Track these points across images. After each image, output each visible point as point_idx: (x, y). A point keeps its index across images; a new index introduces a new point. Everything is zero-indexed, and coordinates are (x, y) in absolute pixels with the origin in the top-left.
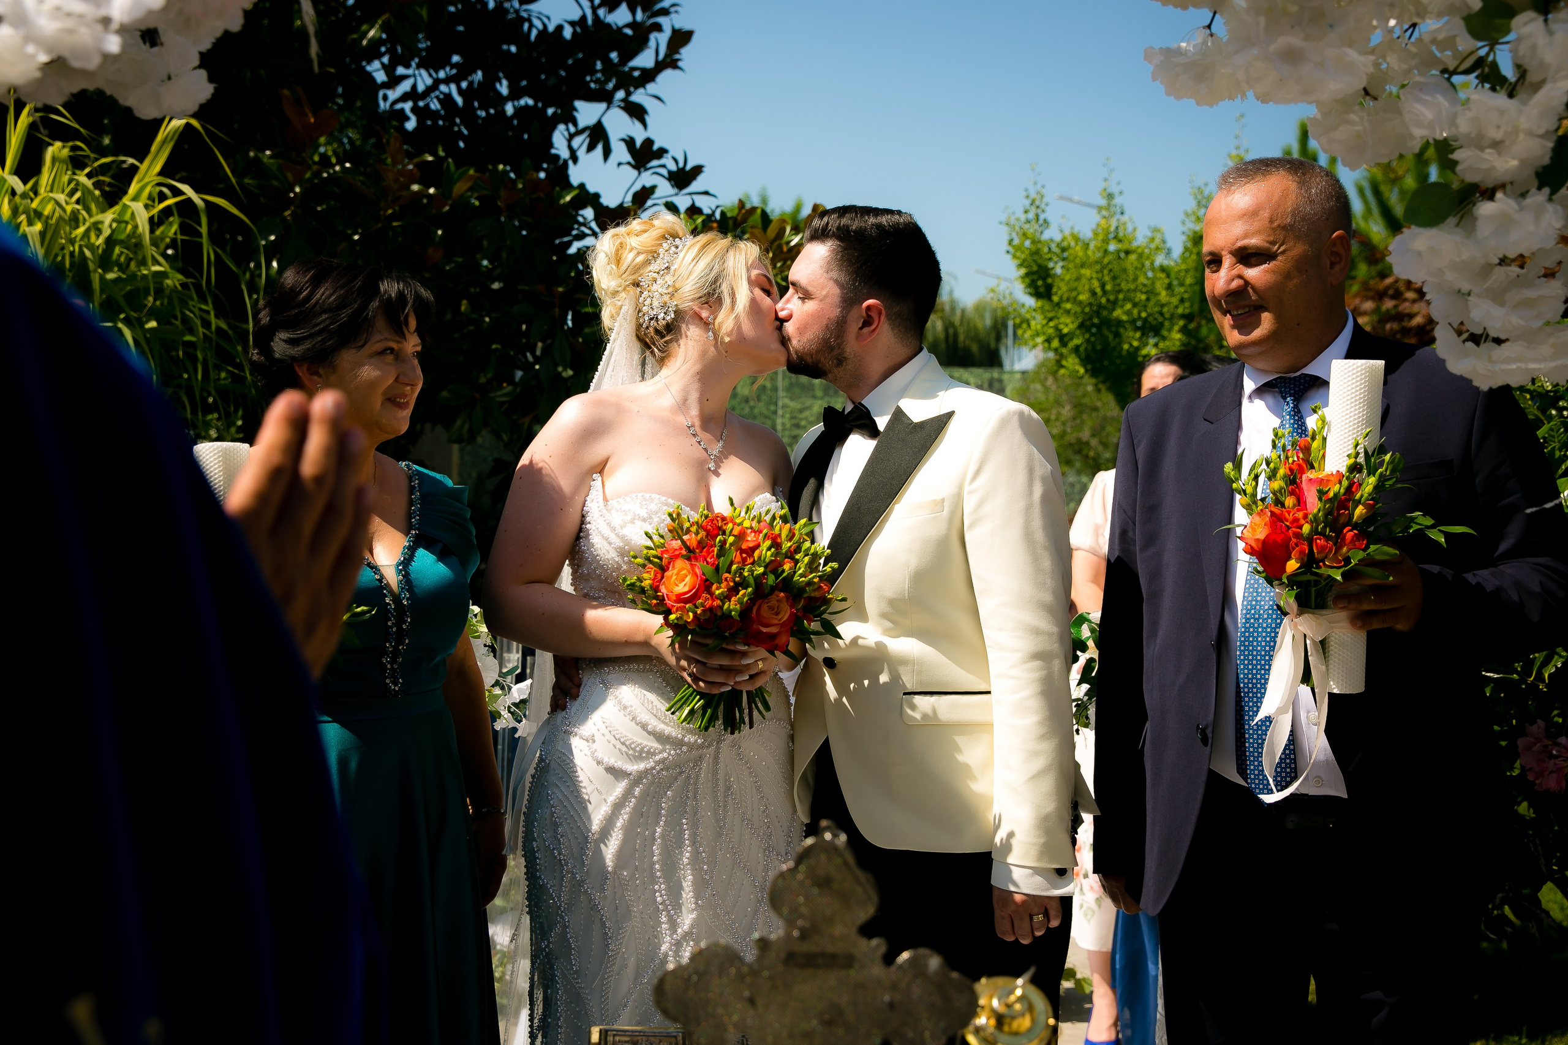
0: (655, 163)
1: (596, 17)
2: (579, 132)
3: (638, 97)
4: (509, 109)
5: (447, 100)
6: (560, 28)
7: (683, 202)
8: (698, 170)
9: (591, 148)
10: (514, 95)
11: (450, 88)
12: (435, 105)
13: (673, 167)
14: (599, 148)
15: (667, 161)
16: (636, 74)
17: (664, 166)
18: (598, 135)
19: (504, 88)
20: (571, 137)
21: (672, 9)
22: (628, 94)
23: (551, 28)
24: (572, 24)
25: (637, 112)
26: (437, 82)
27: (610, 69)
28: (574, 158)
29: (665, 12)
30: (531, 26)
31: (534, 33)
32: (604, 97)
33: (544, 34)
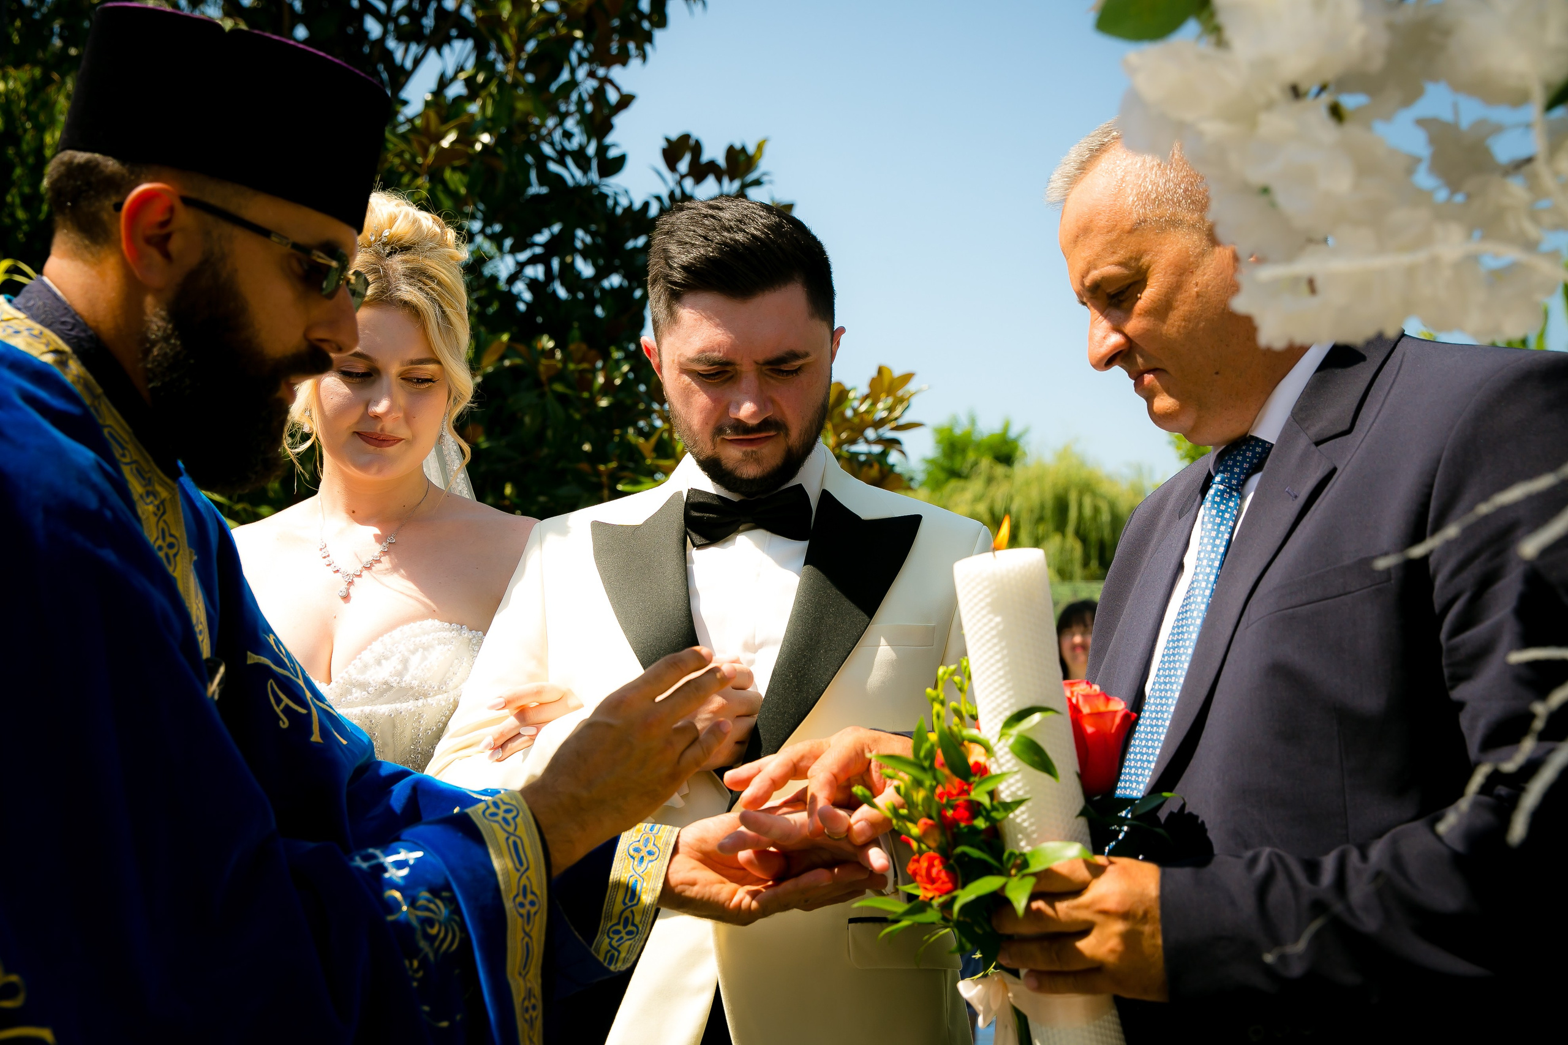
1: (683, 192)
4: (597, 292)
5: (533, 285)
6: (646, 205)
10: (602, 273)
11: (536, 271)
12: (520, 287)
19: (586, 269)
21: (765, 179)
23: (637, 205)
24: (659, 198)
26: (521, 266)
29: (757, 183)
30: (616, 203)
31: (619, 211)
33: (629, 210)
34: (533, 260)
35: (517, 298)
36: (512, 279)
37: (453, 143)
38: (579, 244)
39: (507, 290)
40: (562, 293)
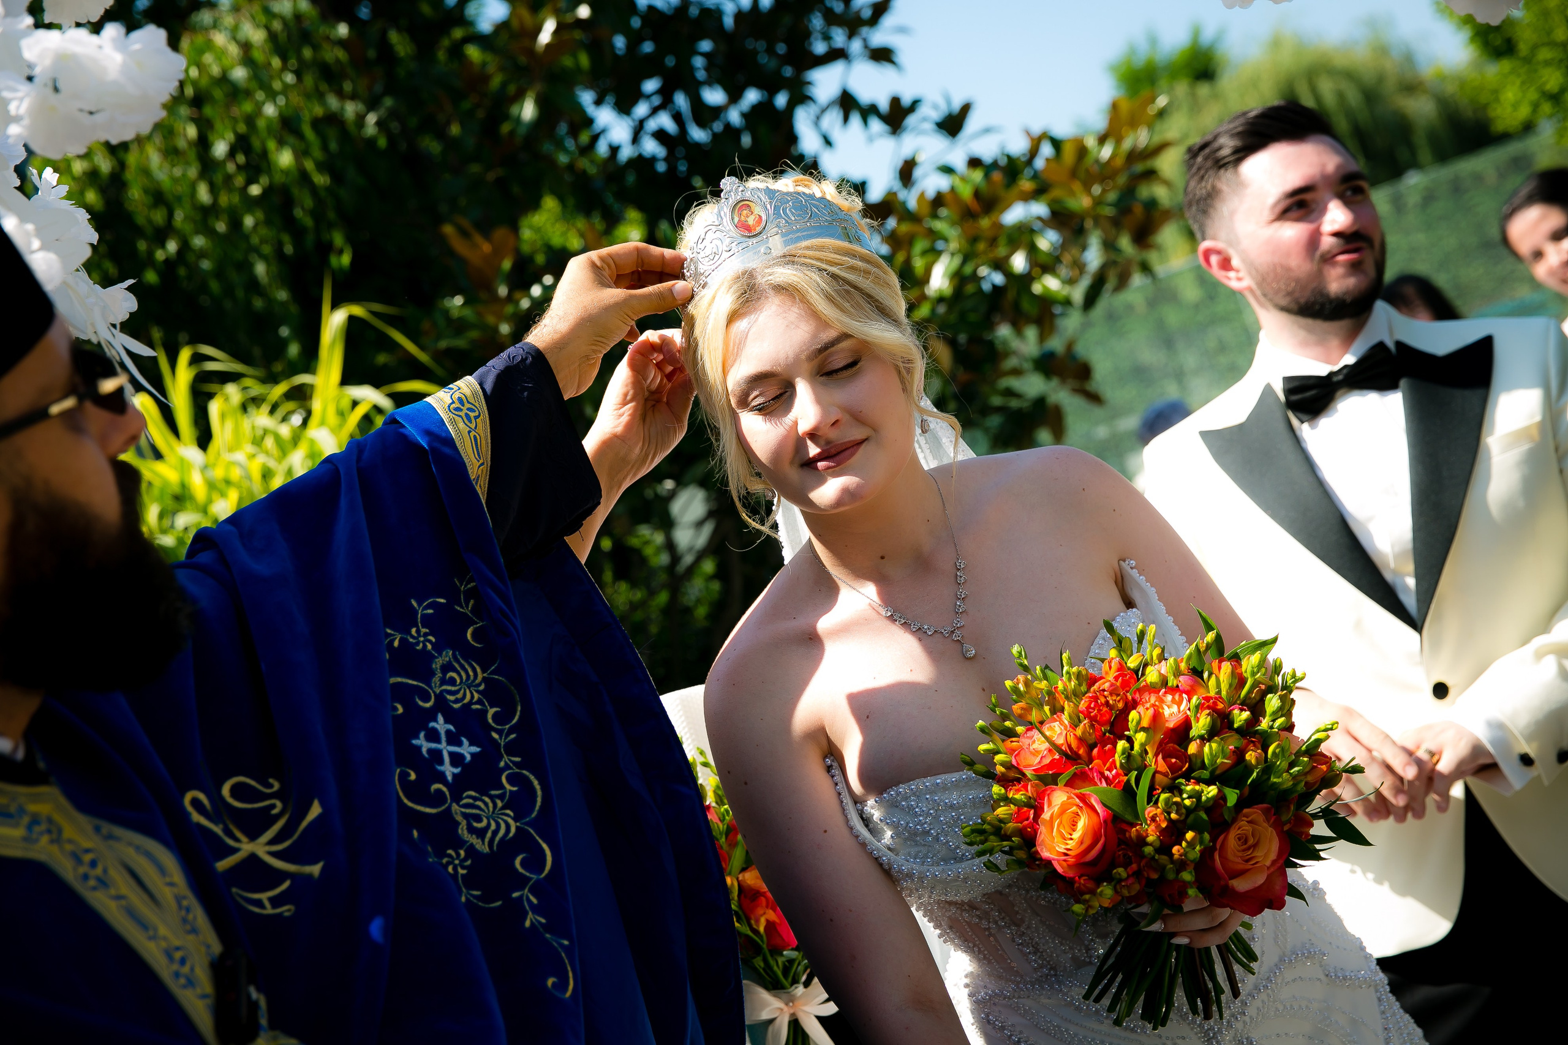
0: (911, 120)
2: (824, 111)
3: (879, 37)
4: (734, 117)
5: (660, 135)
7: (958, 158)
8: (966, 109)
9: (846, 119)
10: (735, 96)
12: (651, 147)
13: (937, 116)
14: (855, 119)
15: (924, 111)
16: (867, 14)
17: (925, 119)
18: (847, 103)
19: (714, 96)
20: (818, 118)
22: (865, 40)
25: (882, 55)
26: (641, 123)
27: (832, 19)
28: (828, 142)
32: (837, 55)
33: (739, 15)
34: (655, 111)
35: (653, 159)
36: (636, 139)
37: (556, 33)
38: (701, 75)
39: (636, 154)
40: (698, 134)
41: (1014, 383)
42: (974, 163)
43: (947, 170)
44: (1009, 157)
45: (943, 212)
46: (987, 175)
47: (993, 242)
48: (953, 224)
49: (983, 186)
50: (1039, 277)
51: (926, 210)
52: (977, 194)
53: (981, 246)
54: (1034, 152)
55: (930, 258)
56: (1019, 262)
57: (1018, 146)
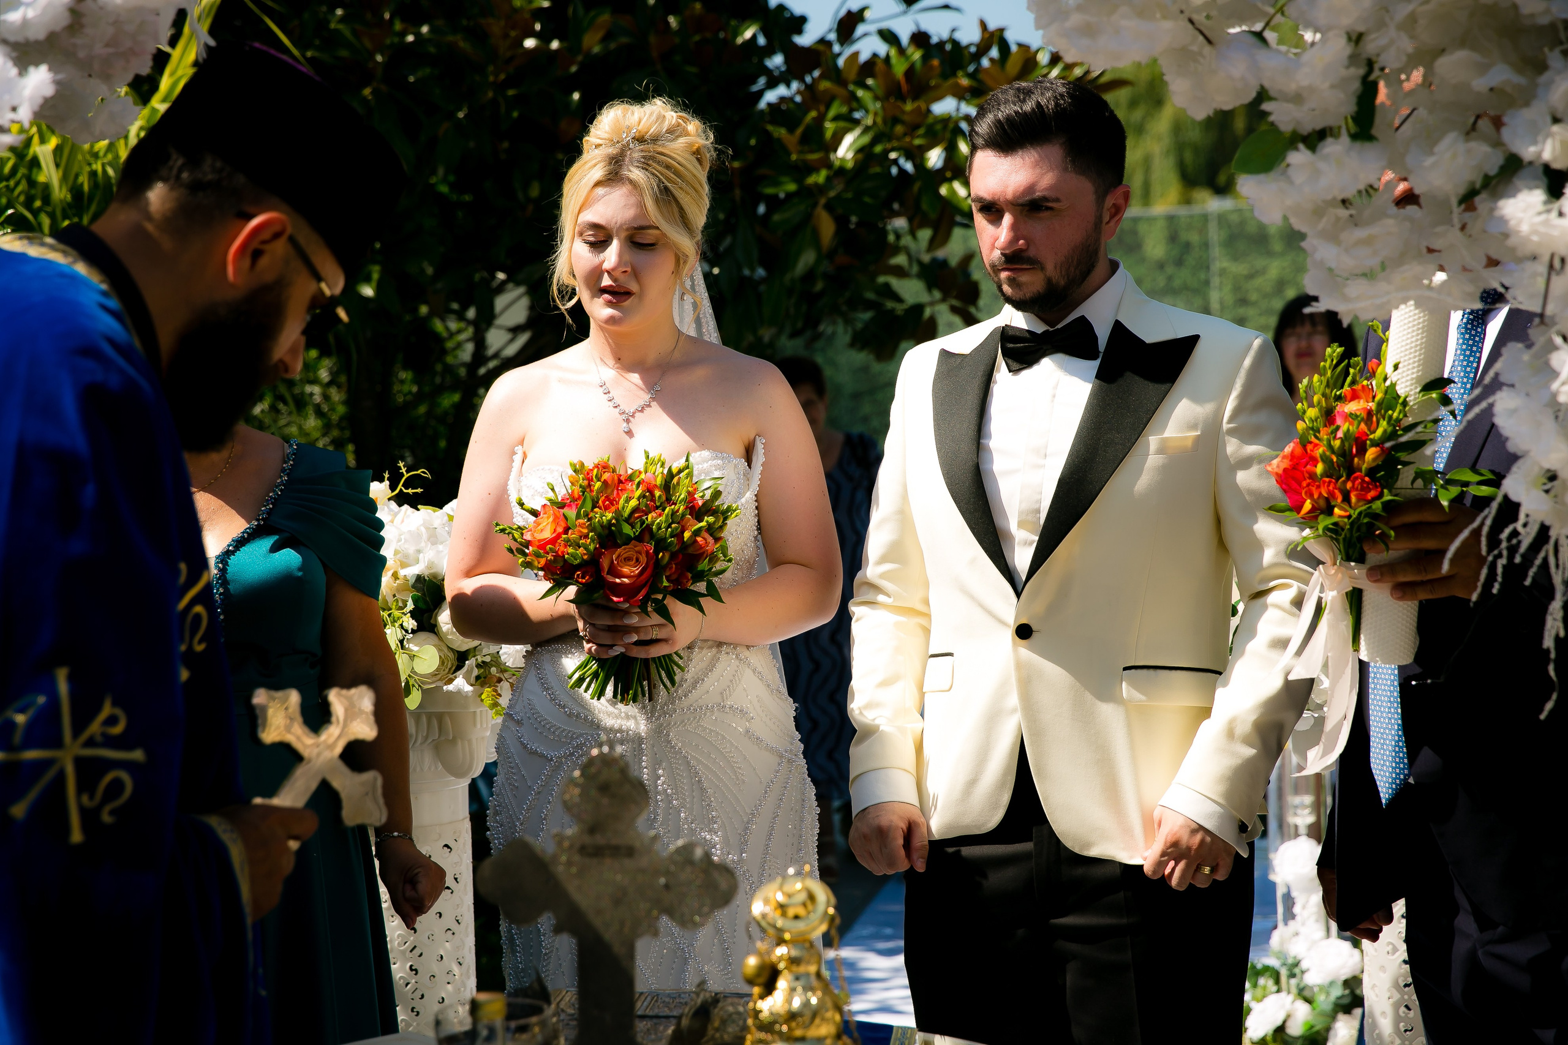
41: (895, 283)
42: (920, 38)
43: (888, 36)
44: (955, 43)
45: (870, 82)
46: (925, 58)
47: (913, 129)
48: (876, 98)
49: (918, 65)
50: (950, 180)
51: (852, 75)
52: (910, 72)
53: (899, 129)
54: (983, 48)
55: (842, 124)
56: (935, 157)
57: (969, 36)
